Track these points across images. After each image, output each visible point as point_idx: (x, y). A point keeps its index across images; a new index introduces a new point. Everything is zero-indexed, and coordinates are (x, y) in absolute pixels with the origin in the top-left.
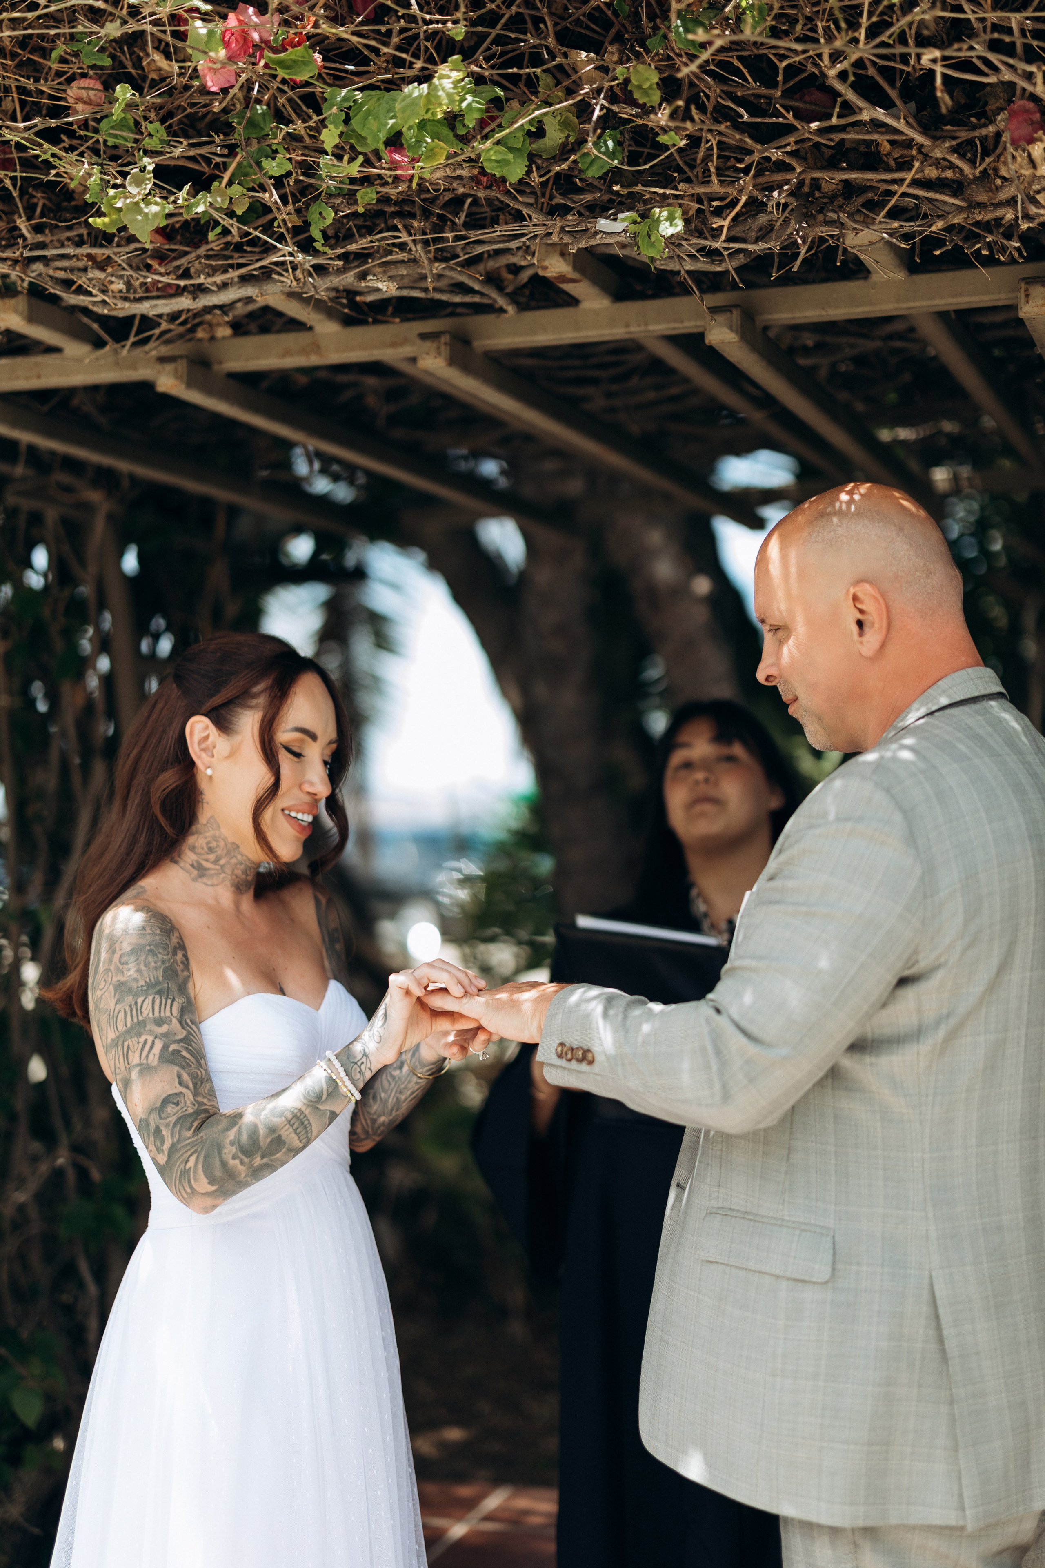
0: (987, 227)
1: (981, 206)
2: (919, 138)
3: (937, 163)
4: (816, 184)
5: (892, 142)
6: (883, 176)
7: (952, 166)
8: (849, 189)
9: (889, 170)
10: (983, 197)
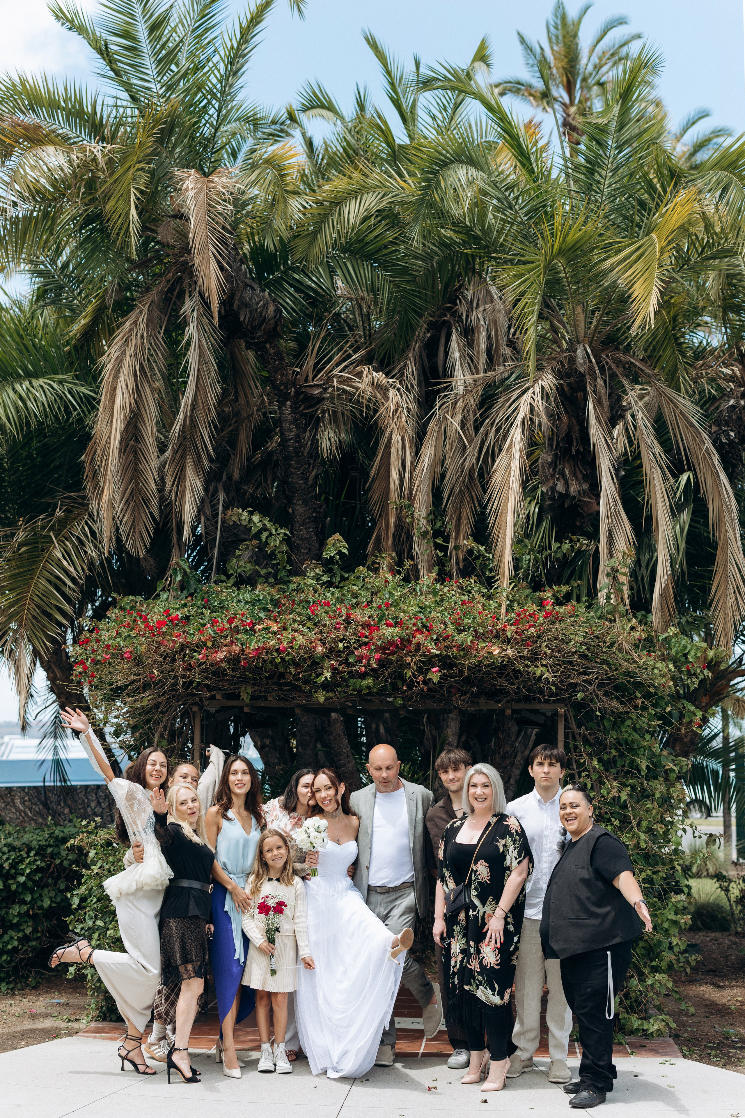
0: (448, 703)
3: (441, 693)
7: (443, 694)
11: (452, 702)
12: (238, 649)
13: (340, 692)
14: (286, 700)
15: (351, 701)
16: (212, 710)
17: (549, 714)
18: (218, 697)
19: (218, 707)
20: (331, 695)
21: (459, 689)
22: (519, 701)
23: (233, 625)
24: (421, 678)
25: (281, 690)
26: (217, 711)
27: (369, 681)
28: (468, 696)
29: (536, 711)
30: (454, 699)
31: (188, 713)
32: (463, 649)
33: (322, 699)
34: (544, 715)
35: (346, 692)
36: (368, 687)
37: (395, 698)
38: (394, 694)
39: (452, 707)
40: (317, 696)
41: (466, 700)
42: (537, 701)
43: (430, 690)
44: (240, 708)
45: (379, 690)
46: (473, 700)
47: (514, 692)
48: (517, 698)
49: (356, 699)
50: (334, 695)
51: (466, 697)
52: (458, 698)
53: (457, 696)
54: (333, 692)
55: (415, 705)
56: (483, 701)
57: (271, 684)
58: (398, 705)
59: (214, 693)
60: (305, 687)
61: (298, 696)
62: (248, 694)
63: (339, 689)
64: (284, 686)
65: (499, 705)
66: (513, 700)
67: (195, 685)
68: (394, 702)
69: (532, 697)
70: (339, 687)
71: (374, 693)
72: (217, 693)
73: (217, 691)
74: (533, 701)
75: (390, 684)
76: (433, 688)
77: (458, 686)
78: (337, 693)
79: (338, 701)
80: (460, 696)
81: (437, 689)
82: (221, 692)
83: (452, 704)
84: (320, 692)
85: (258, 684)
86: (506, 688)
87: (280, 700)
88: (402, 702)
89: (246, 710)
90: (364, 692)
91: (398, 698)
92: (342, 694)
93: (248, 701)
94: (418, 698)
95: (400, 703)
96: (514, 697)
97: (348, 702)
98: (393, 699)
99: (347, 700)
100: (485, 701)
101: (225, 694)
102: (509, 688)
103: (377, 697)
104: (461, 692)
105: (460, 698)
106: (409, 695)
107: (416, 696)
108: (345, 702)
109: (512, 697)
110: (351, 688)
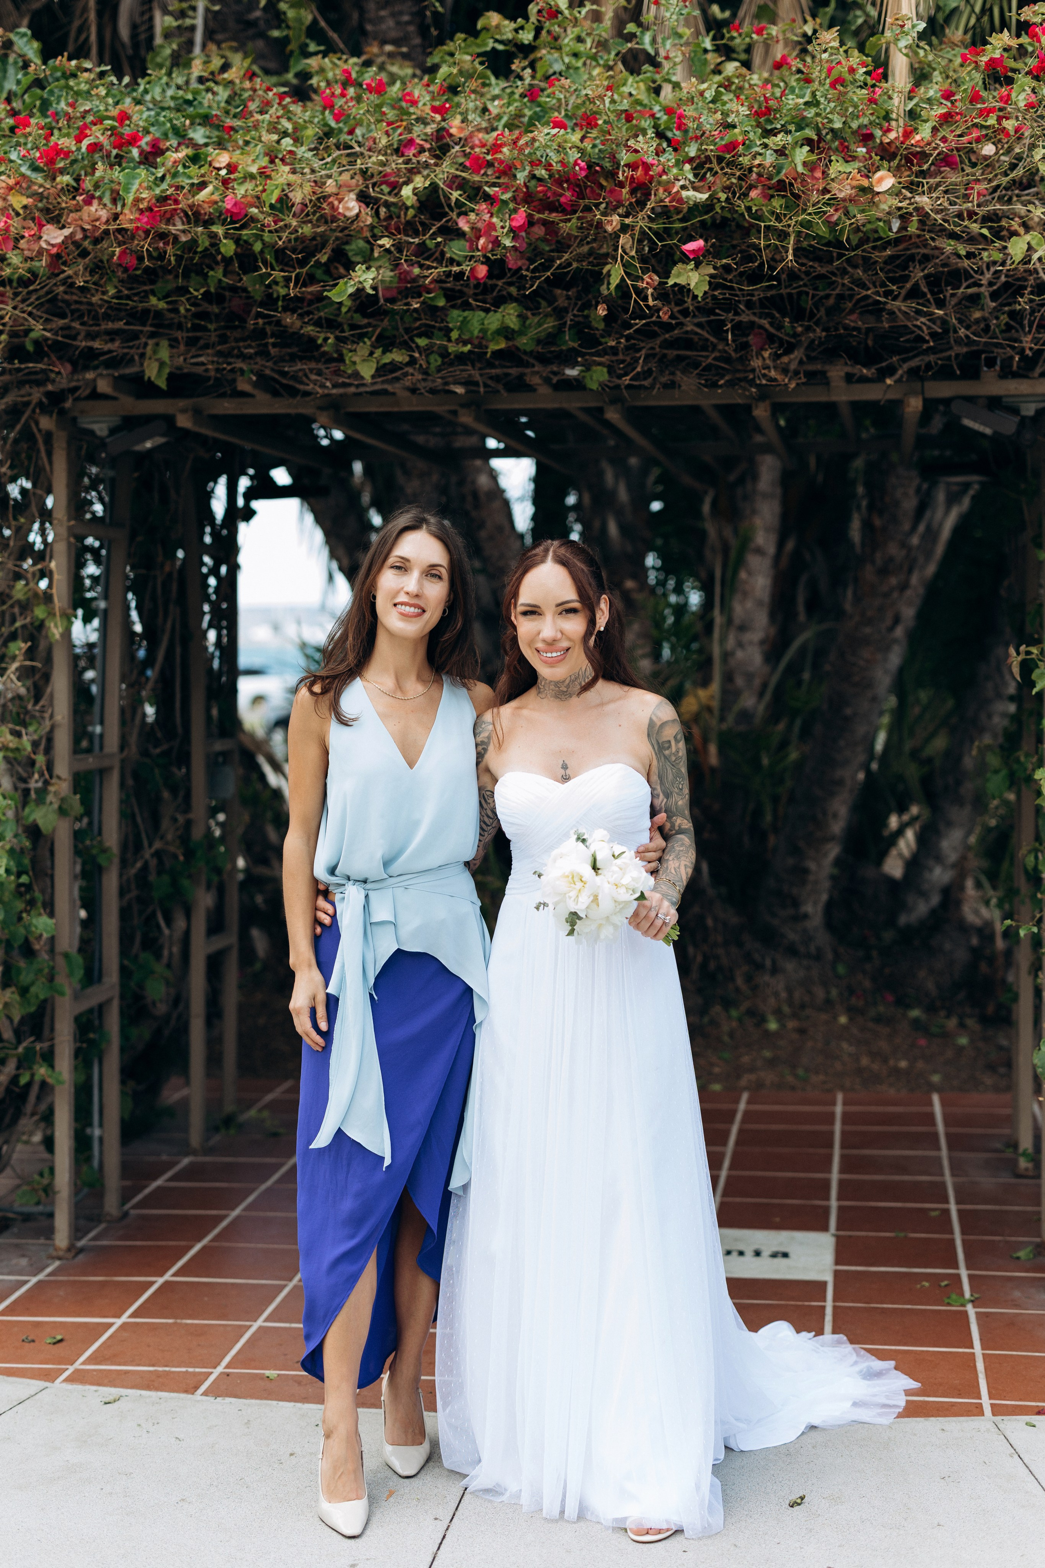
0: (740, 380)
1: (738, 371)
2: (712, 339)
3: (720, 351)
4: (664, 356)
5: (699, 339)
6: (695, 353)
7: (726, 352)
8: (680, 359)
9: (697, 351)
10: (740, 367)
11: (751, 376)
12: (104, 214)
13: (427, 351)
14: (293, 392)
15: (465, 383)
16: (101, 429)
17: (1029, 409)
18: (103, 386)
19: (115, 421)
20: (398, 356)
21: (770, 338)
22: (945, 373)
23: (86, 143)
24: (649, 281)
25: (263, 353)
26: (113, 431)
27: (509, 315)
28: (798, 354)
29: (995, 403)
30: (756, 363)
31: (32, 440)
32: (781, 186)
33: (367, 371)
34: (1015, 411)
35: (441, 353)
36: (506, 332)
37: (587, 367)
38: (583, 355)
39: (754, 390)
40: (354, 359)
41: (793, 366)
42: (998, 368)
43: (687, 343)
44: (170, 420)
45: (539, 342)
46: (811, 367)
47: (933, 335)
48: (940, 362)
49: (476, 375)
50: (407, 359)
51: (793, 359)
52: (768, 362)
53: (766, 354)
54: (404, 351)
55: (646, 388)
56: (842, 374)
57: (237, 340)
58: (594, 386)
59: (90, 375)
60: (326, 339)
61: (311, 370)
62: (162, 364)
63: (422, 342)
64: (274, 345)
65: (889, 381)
66: (929, 366)
67: (30, 347)
68: (584, 377)
69: (983, 356)
70: (420, 336)
71: (525, 352)
72: (101, 375)
73: (96, 368)
74: (985, 369)
75: (571, 327)
76: (696, 338)
77: (767, 326)
78: (417, 355)
79: (424, 380)
80: (776, 357)
81: (707, 340)
82: (110, 371)
83: (752, 383)
84: (363, 349)
85: (202, 342)
86: (909, 324)
87: (275, 394)
88: (606, 377)
89: (184, 421)
90: (493, 347)
91: (594, 368)
92: (436, 361)
93: (162, 384)
94: (653, 365)
95: (601, 379)
96: (932, 358)
97: (455, 383)
98: (582, 371)
99: (450, 379)
100: (848, 369)
101: (122, 377)
102: (918, 323)
103: (538, 368)
104: (776, 345)
105: (774, 361)
106: (628, 359)
107: (647, 357)
108: (447, 384)
109: (927, 359)
110: (454, 335)
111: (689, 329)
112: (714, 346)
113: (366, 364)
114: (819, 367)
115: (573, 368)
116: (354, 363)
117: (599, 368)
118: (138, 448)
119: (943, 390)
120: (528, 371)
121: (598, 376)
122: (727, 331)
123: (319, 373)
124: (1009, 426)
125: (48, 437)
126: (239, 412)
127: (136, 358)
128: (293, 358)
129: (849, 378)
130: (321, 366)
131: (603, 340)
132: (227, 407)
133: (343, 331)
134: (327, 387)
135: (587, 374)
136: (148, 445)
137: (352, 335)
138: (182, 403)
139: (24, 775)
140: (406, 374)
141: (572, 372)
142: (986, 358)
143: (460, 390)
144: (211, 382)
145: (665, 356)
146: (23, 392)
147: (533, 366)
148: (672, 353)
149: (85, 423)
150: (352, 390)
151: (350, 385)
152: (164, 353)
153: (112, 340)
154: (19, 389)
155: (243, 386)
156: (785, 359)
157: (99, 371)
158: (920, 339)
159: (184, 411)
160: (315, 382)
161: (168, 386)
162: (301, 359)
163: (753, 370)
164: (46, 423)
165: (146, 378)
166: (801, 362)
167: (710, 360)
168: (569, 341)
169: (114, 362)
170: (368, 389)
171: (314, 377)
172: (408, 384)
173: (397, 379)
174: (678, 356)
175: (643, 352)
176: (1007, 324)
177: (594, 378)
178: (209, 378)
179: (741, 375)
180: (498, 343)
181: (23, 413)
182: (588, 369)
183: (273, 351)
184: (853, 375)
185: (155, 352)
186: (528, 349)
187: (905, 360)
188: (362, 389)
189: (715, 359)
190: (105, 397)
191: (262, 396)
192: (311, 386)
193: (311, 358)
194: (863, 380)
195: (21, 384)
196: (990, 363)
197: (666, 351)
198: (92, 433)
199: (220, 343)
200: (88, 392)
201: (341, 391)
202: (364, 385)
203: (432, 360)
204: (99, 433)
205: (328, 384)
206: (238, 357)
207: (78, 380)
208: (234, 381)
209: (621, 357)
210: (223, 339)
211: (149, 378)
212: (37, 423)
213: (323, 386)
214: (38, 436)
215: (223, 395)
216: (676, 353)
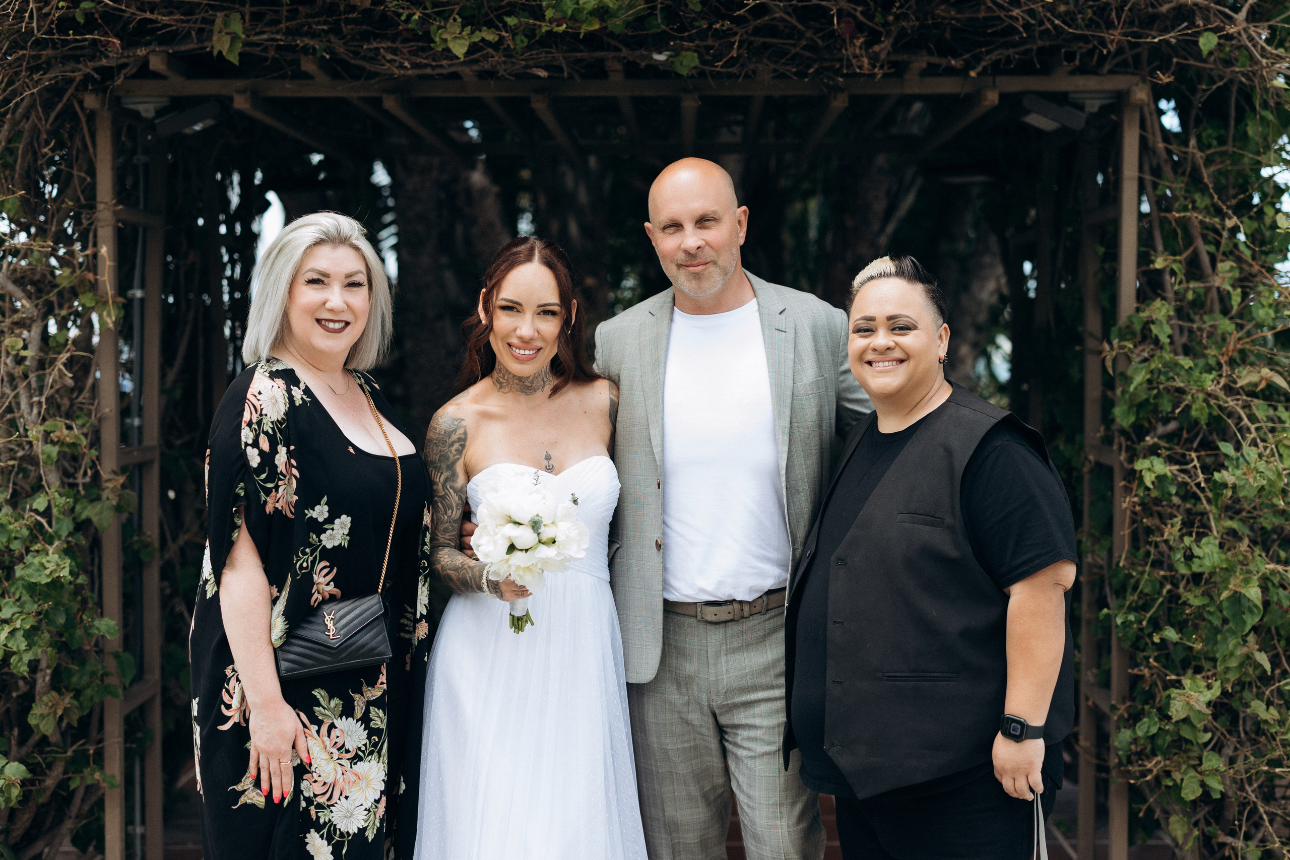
0: (828, 69)
1: (826, 60)
2: (800, 27)
5: (784, 26)
6: (780, 41)
7: (812, 39)
8: (765, 46)
9: (782, 38)
10: (827, 57)
11: (838, 66)
13: (514, 31)
14: (356, 73)
15: (546, 68)
16: (147, 110)
17: (1093, 106)
18: (156, 63)
19: (164, 102)
20: (487, 35)
21: (860, 28)
22: (1022, 68)
25: (336, 30)
26: (159, 113)
28: (886, 44)
29: (1062, 99)
31: (75, 118)
33: (459, 49)
34: (1081, 108)
35: (530, 33)
36: (601, 13)
37: (677, 52)
38: (674, 38)
39: (841, 79)
40: (445, 36)
41: (883, 56)
42: (1077, 62)
43: (772, 30)
44: (225, 102)
45: (628, 24)
46: (895, 58)
47: (1027, 26)
48: (1017, 56)
49: (560, 59)
50: (497, 38)
51: (883, 48)
52: (858, 51)
53: (859, 42)
54: (493, 30)
55: (731, 76)
56: (924, 65)
57: (308, 16)
58: (684, 72)
59: (141, 52)
60: (409, 17)
61: (385, 49)
62: (234, 37)
63: (511, 21)
64: (348, 22)
65: (973, 74)
66: (1008, 60)
67: (81, 20)
68: (672, 63)
69: (1063, 50)
70: (509, 14)
71: (612, 35)
72: (154, 51)
73: (147, 44)
74: (1065, 63)
75: (662, 10)
76: (781, 26)
77: (858, 14)
78: (504, 34)
79: (505, 62)
80: (868, 44)
81: (795, 27)
82: (164, 48)
83: (838, 72)
84: (454, 26)
85: (268, 18)
86: (1002, 14)
87: (335, 76)
88: (696, 62)
89: (241, 103)
90: (585, 29)
91: (684, 53)
92: (522, 41)
93: (234, 59)
94: (744, 52)
95: (692, 65)
96: (1011, 51)
97: (537, 67)
98: (670, 56)
99: (531, 63)
100: (935, 60)
101: (175, 54)
102: (1014, 14)
103: (625, 52)
104: (866, 34)
105: (867, 50)
106: (717, 45)
107: (741, 43)
108: (527, 67)
109: (1006, 53)
110: (549, 14)
111: (777, 15)
112: (801, 35)
113: (458, 41)
114: (905, 57)
115: (660, 53)
116: (445, 40)
117: (689, 53)
118: (187, 131)
119: (1015, 84)
120: (611, 55)
121: (689, 62)
122: (833, 15)
123: (394, 51)
124: (1078, 122)
125: (91, 116)
126: (297, 95)
127: (193, 33)
128: (366, 37)
129: (931, 71)
130: (398, 45)
131: (696, 24)
132: (288, 89)
133: (425, 8)
134: (406, 68)
135: (675, 60)
136: (198, 128)
137: (435, 13)
138: (239, 84)
139: (71, 470)
140: (486, 57)
141: (661, 57)
142: (1065, 52)
143: (542, 73)
144: (269, 62)
145: (751, 43)
146: (67, 68)
147: (619, 50)
148: (759, 40)
149: (131, 104)
150: (428, 71)
151: (426, 66)
152: (237, 26)
153: (170, 14)
154: (63, 64)
155: (308, 65)
156: (877, 48)
157: (152, 47)
158: (1012, 30)
159: (241, 92)
160: (390, 61)
161: (240, 61)
162: (376, 37)
163: (841, 60)
164: (91, 101)
165: (215, 53)
166: (889, 53)
167: (798, 50)
168: (659, 24)
169: (171, 38)
170: (444, 71)
171: (389, 57)
172: (486, 66)
173: (476, 61)
174: (764, 43)
175: (737, 38)
176: (1091, 19)
177: (685, 63)
178: (266, 59)
179: (826, 64)
180: (591, 24)
181: (66, 90)
182: (677, 55)
183: (346, 29)
184: (937, 66)
185: (226, 24)
186: (617, 31)
187: (988, 52)
188: (439, 71)
189: (804, 48)
190: (156, 76)
191: (322, 78)
192: (388, 65)
193: (385, 37)
194: (950, 71)
195: (65, 59)
196: (1070, 57)
197: (752, 38)
198: (136, 114)
199: (288, 19)
200: (134, 70)
201: (417, 72)
202: (441, 66)
203: (518, 42)
204: (144, 114)
205: (407, 64)
206: (306, 34)
207: (129, 57)
208: (297, 62)
209: (710, 42)
210: (293, 14)
211: (220, 52)
212: (81, 103)
213: (401, 66)
214: (81, 116)
215: (284, 77)
216: (762, 40)
